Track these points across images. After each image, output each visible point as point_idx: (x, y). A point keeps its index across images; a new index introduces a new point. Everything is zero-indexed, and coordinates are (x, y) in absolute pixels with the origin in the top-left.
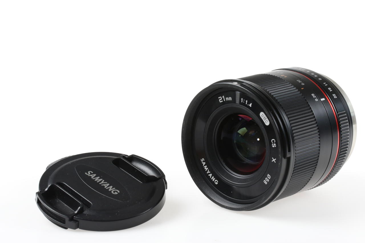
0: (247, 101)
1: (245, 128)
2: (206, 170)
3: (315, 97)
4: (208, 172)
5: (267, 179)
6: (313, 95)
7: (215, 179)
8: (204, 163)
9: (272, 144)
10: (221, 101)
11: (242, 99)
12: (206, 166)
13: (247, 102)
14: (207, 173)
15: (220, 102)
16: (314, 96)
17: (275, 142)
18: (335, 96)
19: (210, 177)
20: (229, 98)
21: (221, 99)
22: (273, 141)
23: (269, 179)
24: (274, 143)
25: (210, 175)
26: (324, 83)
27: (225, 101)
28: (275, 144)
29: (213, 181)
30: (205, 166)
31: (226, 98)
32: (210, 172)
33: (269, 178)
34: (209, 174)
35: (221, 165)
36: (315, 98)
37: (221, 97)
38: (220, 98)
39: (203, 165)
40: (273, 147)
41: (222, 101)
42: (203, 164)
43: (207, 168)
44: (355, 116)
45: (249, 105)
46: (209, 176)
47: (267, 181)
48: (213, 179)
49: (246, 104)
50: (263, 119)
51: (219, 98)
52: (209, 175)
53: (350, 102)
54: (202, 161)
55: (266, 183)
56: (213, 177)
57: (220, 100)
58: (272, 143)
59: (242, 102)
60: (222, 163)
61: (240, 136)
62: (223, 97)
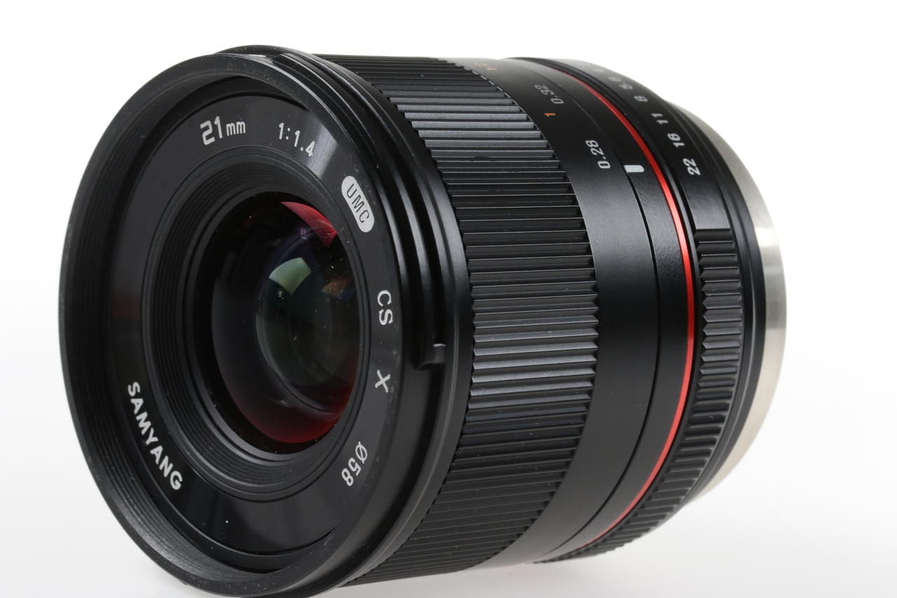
0: (297, 133)
1: (299, 262)
2: (143, 432)
3: (602, 153)
4: (152, 439)
5: (353, 465)
6: (592, 144)
7: (171, 465)
8: (138, 403)
9: (381, 312)
10: (208, 137)
11: (282, 126)
12: (144, 415)
13: (297, 138)
14: (148, 442)
15: (207, 142)
16: (597, 148)
17: (389, 302)
18: (691, 166)
19: (157, 461)
20: (238, 123)
21: (210, 131)
22: (385, 298)
23: (359, 462)
24: (386, 307)
25: (157, 451)
26: (655, 115)
27: (221, 137)
28: (389, 312)
29: (166, 474)
30: (140, 412)
31: (228, 125)
32: (155, 439)
33: (363, 460)
34: (154, 445)
35: (201, 411)
36: (599, 157)
37: (208, 123)
38: (207, 128)
39: (136, 411)
40: (383, 323)
41: (212, 140)
42: (133, 406)
43: (148, 424)
44: (781, 278)
45: (305, 148)
46: (154, 456)
47: (353, 474)
48: (166, 466)
49: (296, 146)
50: (352, 207)
51: (202, 126)
52: (153, 452)
53: (768, 216)
54: (132, 394)
55: (349, 480)
56: (166, 459)
57: (205, 134)
58: (380, 308)
59: (280, 138)
60: (207, 405)
61: (280, 293)
62: (217, 121)
